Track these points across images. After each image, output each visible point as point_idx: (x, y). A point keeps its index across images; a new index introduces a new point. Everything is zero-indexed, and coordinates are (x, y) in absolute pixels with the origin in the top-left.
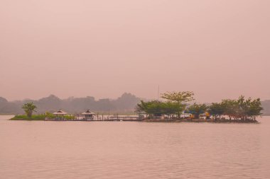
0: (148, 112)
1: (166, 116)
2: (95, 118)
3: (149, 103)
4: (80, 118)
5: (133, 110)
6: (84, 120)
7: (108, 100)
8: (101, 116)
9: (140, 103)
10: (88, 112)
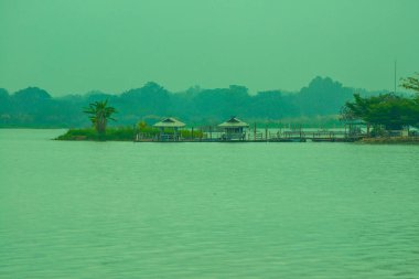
0: (371, 120)
1: (412, 129)
2: (249, 134)
3: (374, 101)
4: (215, 135)
5: (337, 117)
6: (223, 140)
7: (277, 93)
8: (263, 131)
9: (353, 101)
10: (233, 121)
